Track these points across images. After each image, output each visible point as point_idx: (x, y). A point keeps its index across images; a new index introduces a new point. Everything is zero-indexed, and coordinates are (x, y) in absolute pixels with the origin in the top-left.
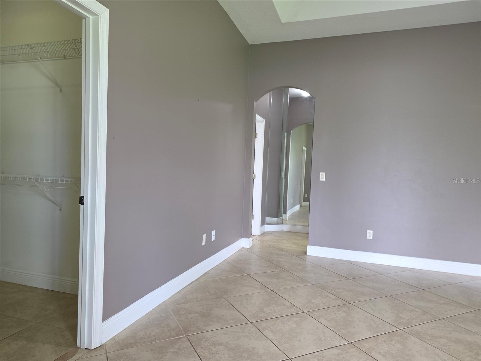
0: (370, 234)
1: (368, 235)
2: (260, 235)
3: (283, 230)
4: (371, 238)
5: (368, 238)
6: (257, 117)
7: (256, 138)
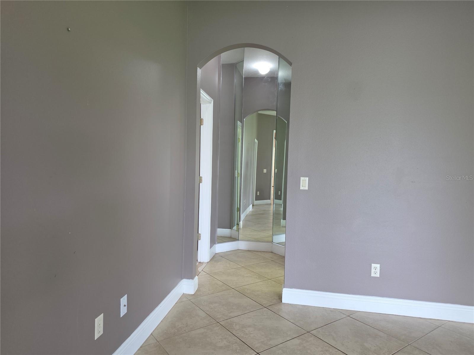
0: (376, 270)
1: (373, 270)
2: (209, 261)
3: (239, 249)
4: (378, 275)
5: (373, 275)
6: (202, 94)
7: (201, 126)
